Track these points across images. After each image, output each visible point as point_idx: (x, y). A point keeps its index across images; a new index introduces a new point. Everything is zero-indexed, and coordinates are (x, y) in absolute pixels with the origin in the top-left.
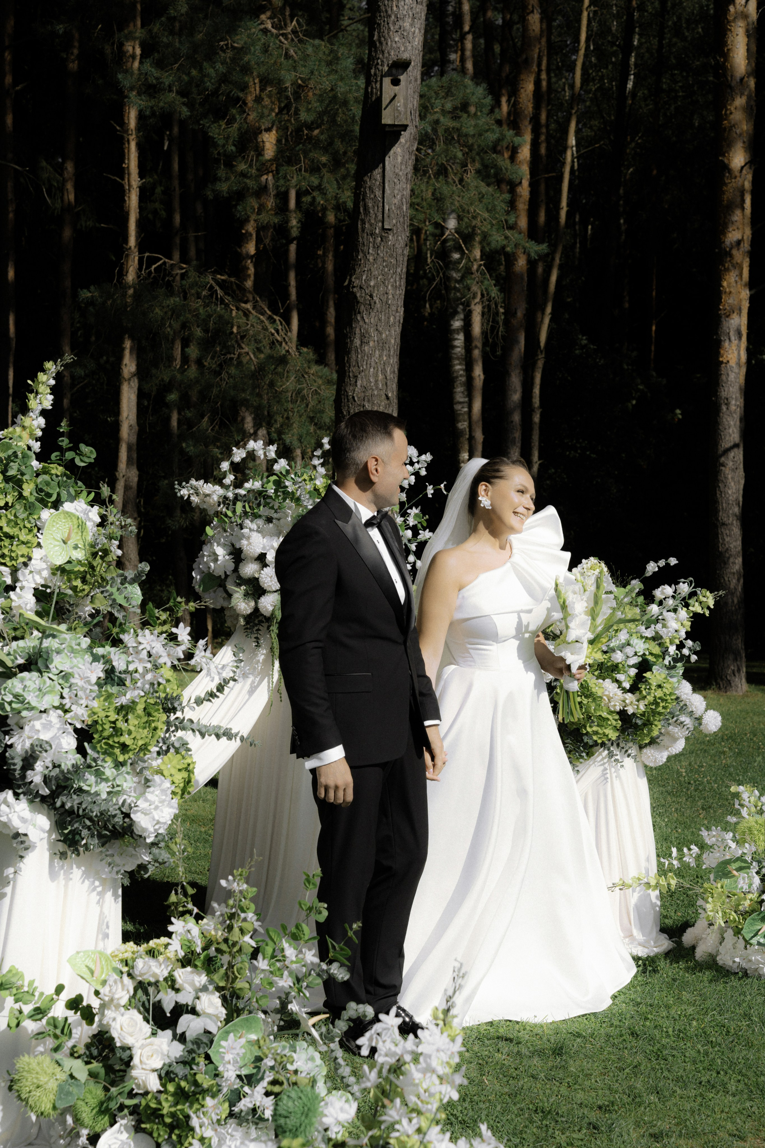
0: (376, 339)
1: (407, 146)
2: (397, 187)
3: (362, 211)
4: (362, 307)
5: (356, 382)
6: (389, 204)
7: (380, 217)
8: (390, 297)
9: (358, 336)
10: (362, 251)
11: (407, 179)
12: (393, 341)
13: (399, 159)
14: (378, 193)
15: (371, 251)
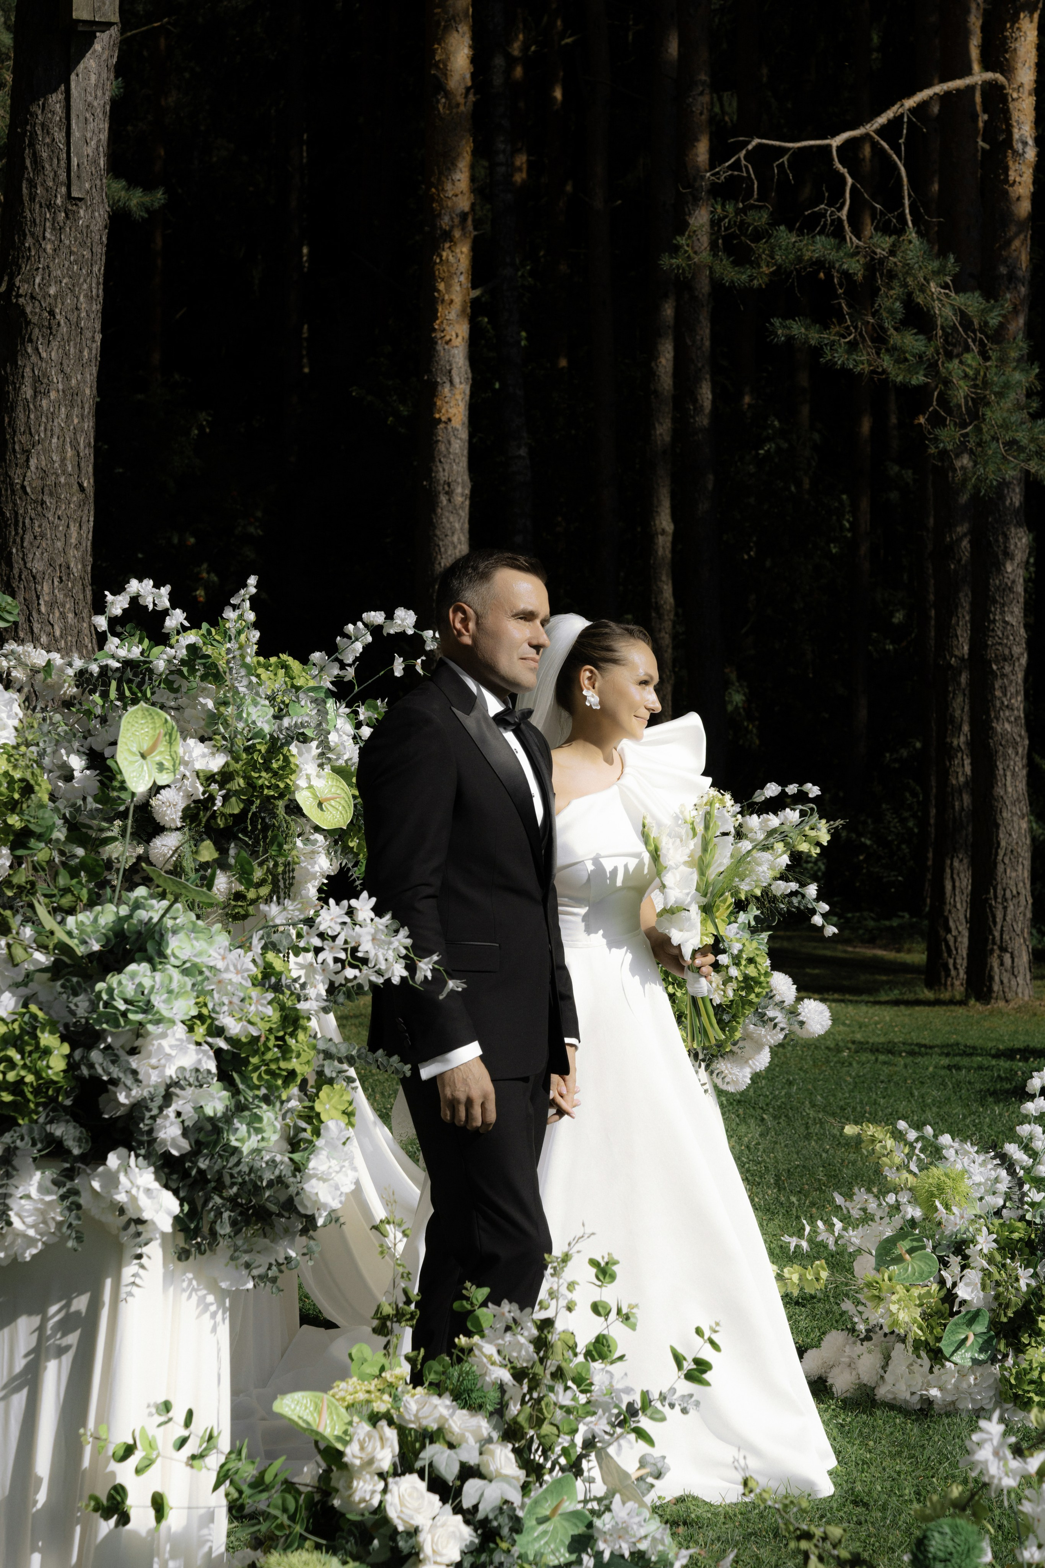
0: (60, 387)
1: (105, 57)
2: (91, 126)
3: (28, 162)
4: (37, 330)
5: (28, 461)
6: (79, 157)
7: (63, 177)
8: (83, 314)
9: (28, 381)
10: (33, 235)
11: (104, 113)
12: (88, 391)
13: (93, 78)
14: (59, 136)
15: (48, 235)
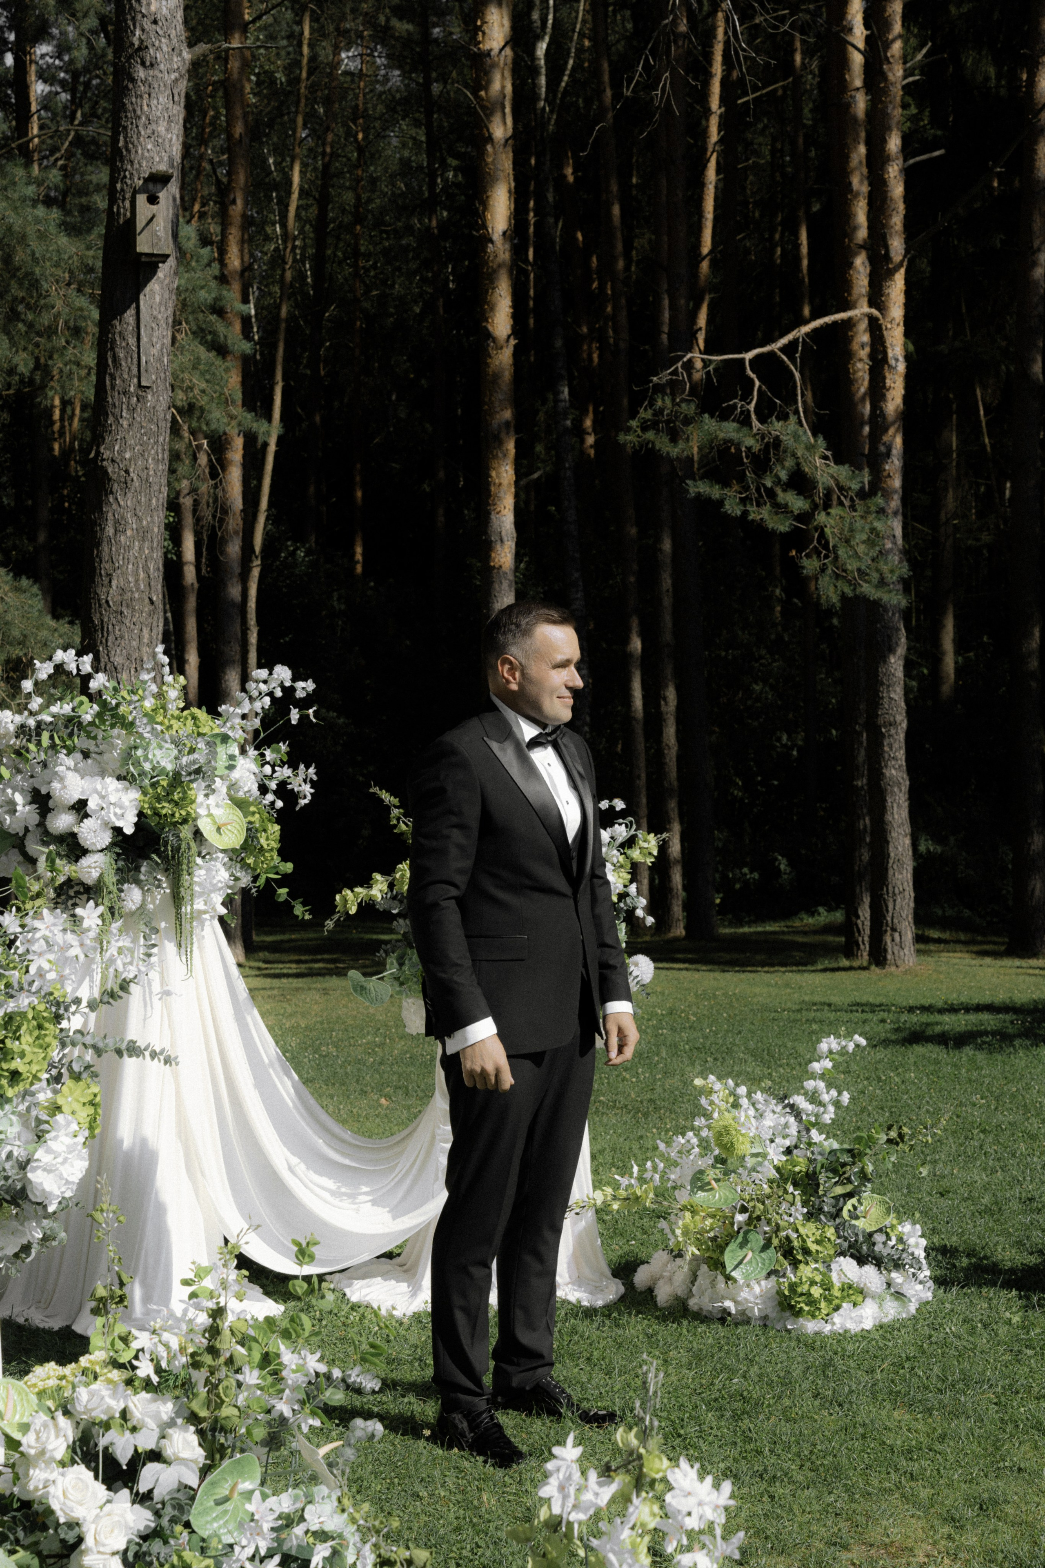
0: (134, 526)
1: (166, 282)
2: (156, 333)
3: (110, 362)
4: (116, 485)
5: (110, 582)
6: (146, 354)
7: (135, 371)
8: (151, 473)
9: (110, 523)
10: (113, 414)
11: (167, 324)
12: (156, 530)
13: (158, 298)
14: (132, 341)
15: (124, 414)
